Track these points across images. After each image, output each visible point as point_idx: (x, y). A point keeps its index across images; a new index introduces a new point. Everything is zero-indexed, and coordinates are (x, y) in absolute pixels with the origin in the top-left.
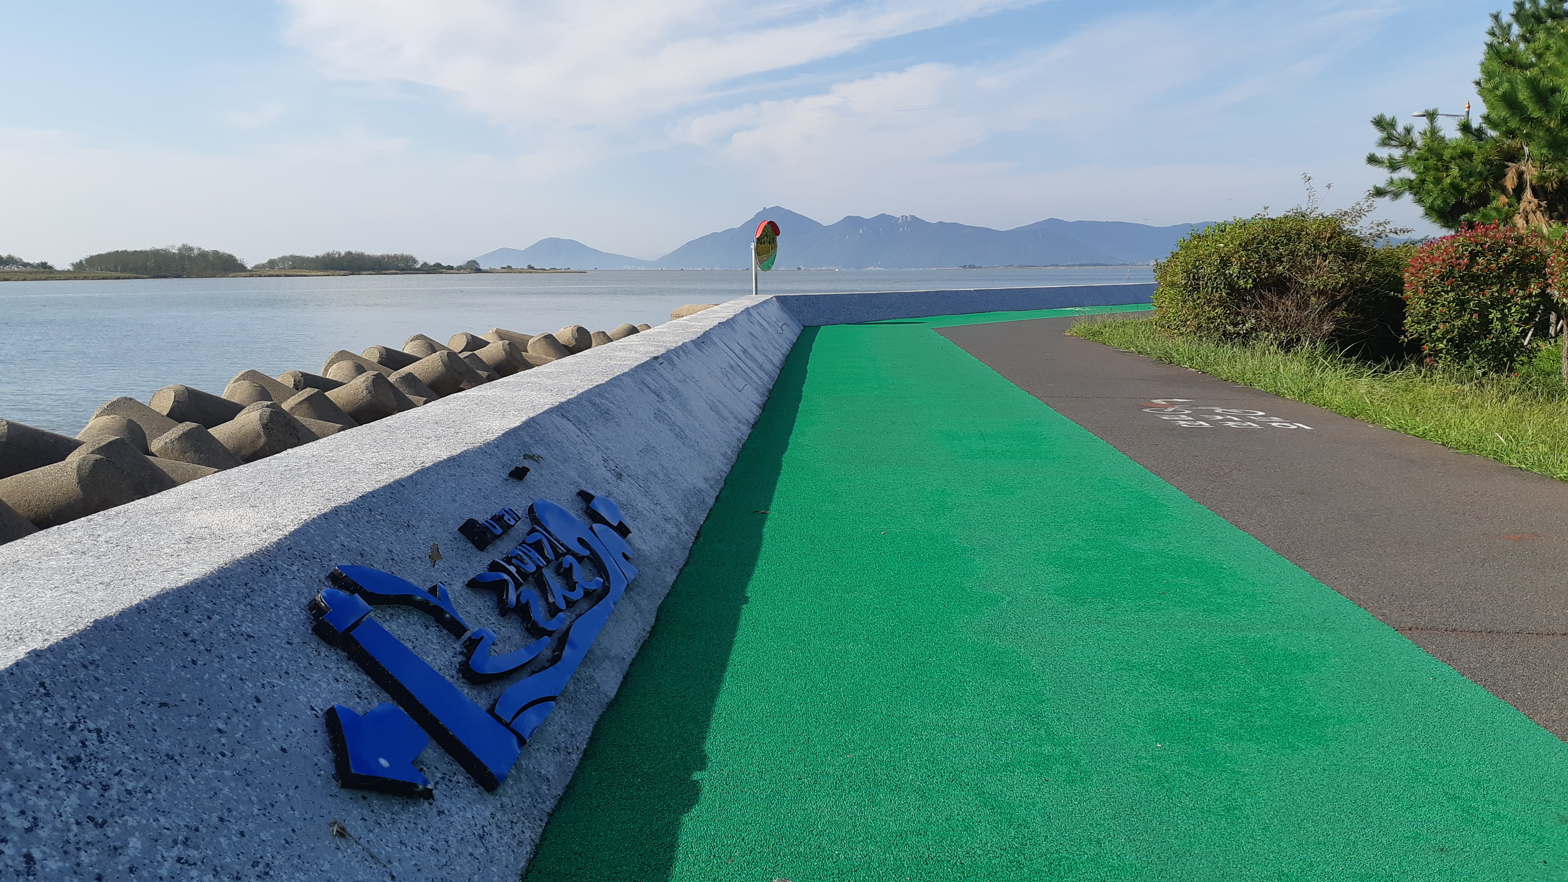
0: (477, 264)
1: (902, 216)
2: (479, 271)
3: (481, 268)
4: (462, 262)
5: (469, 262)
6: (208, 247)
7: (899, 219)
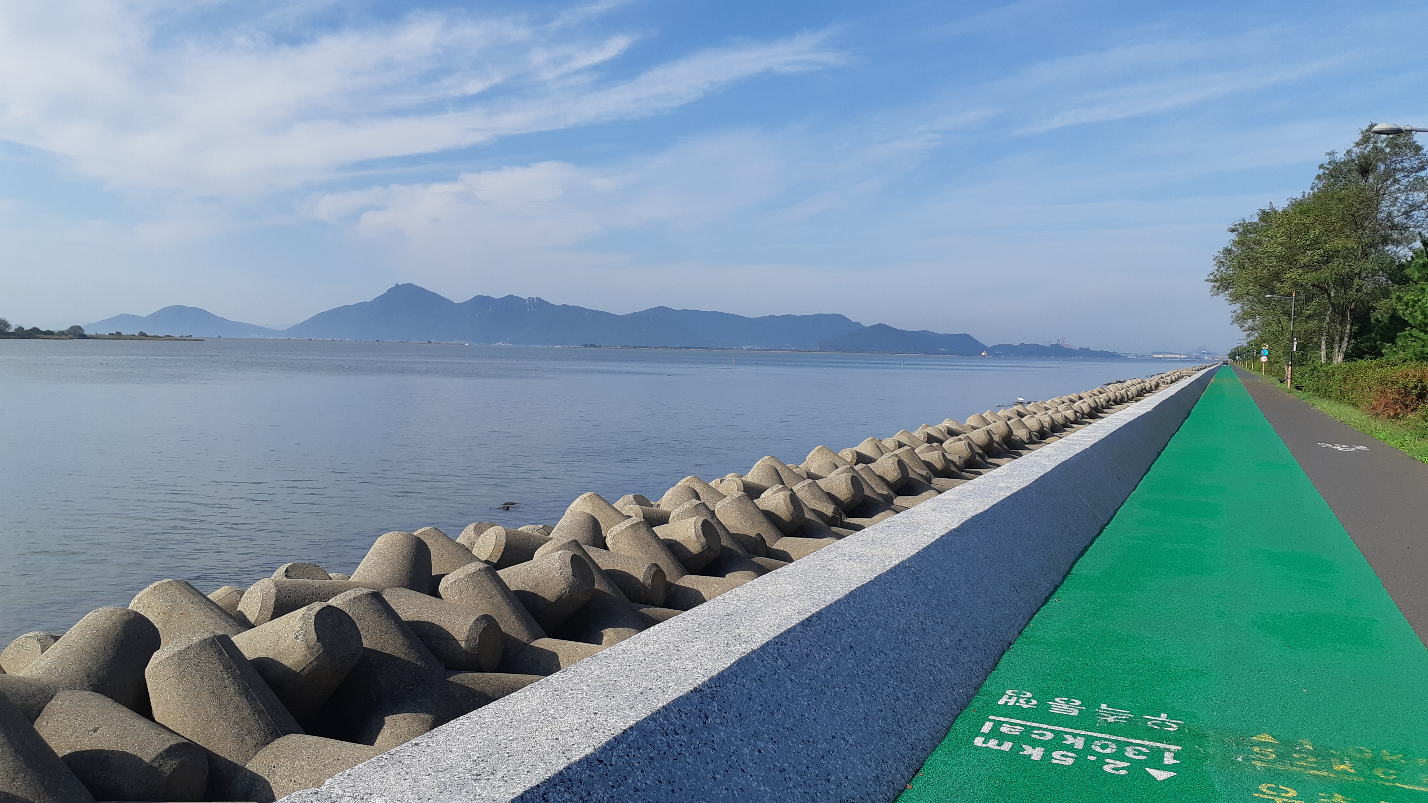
0: (82, 330)
1: (529, 298)
2: (83, 336)
3: (85, 333)
4: (65, 328)
5: (72, 328)
7: (526, 300)
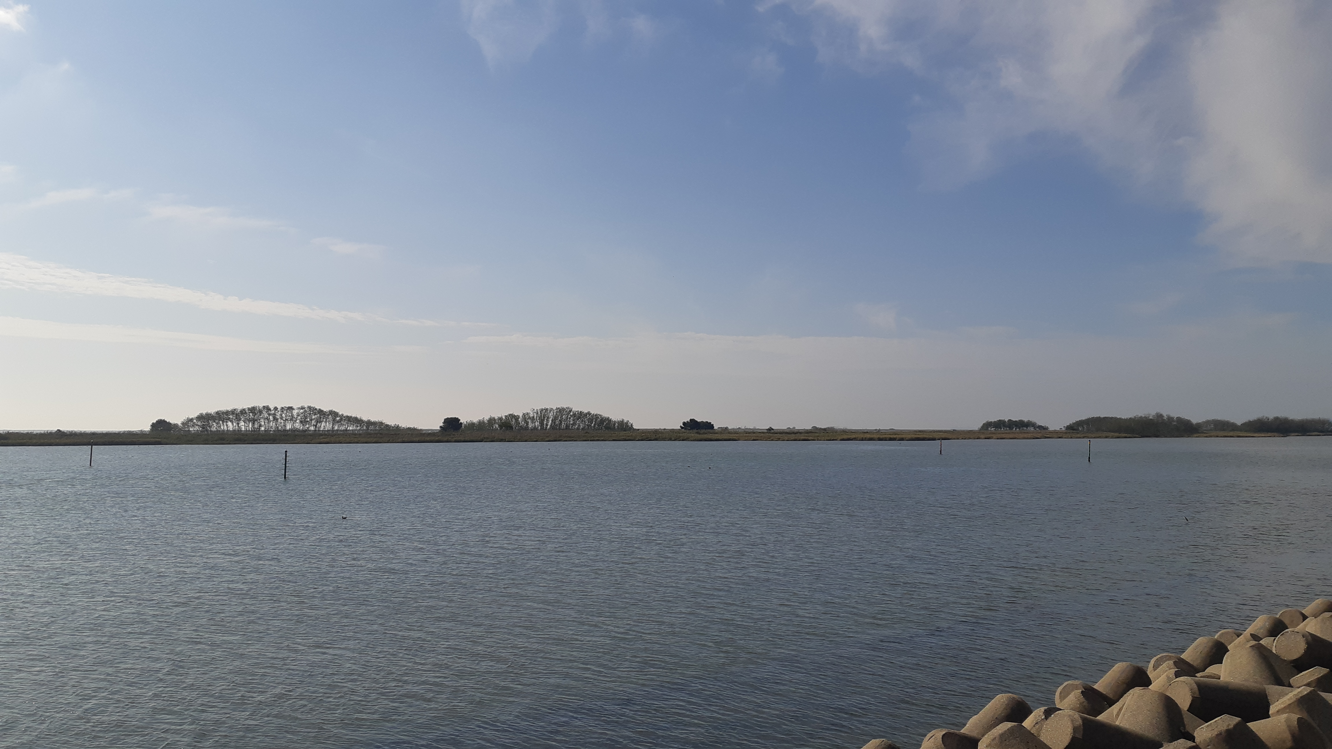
6: (1175, 415)
